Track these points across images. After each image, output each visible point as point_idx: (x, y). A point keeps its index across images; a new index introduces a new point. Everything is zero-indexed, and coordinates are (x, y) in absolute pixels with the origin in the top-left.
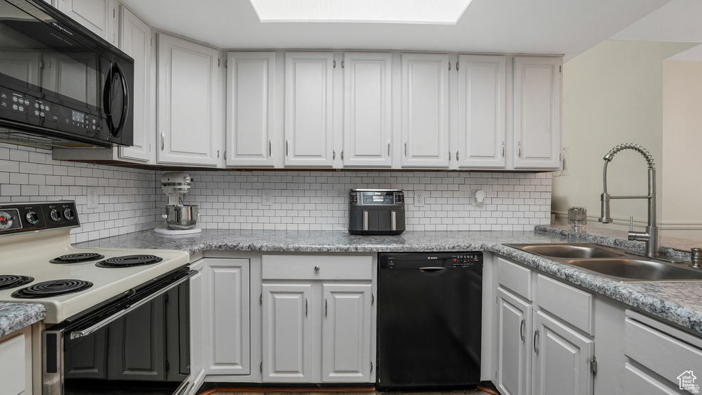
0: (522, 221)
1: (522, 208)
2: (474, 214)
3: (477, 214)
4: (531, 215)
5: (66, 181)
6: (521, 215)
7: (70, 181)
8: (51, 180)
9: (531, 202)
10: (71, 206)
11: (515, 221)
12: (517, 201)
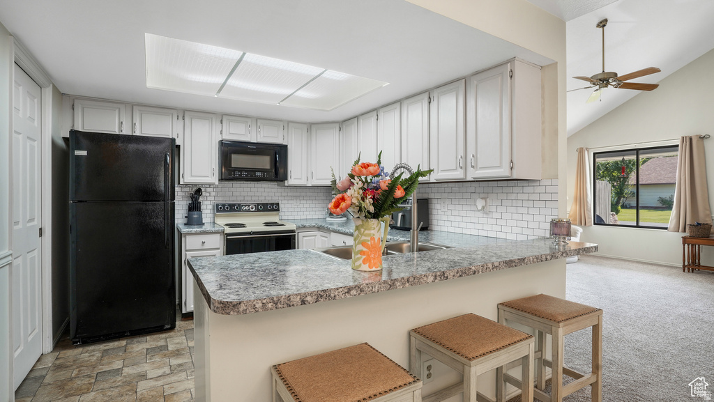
0: (526, 231)
1: (526, 217)
2: (482, 220)
3: (485, 221)
4: (535, 225)
5: (283, 194)
6: (525, 224)
7: (286, 194)
8: (277, 194)
9: (535, 211)
10: (278, 204)
11: (518, 230)
12: (520, 210)
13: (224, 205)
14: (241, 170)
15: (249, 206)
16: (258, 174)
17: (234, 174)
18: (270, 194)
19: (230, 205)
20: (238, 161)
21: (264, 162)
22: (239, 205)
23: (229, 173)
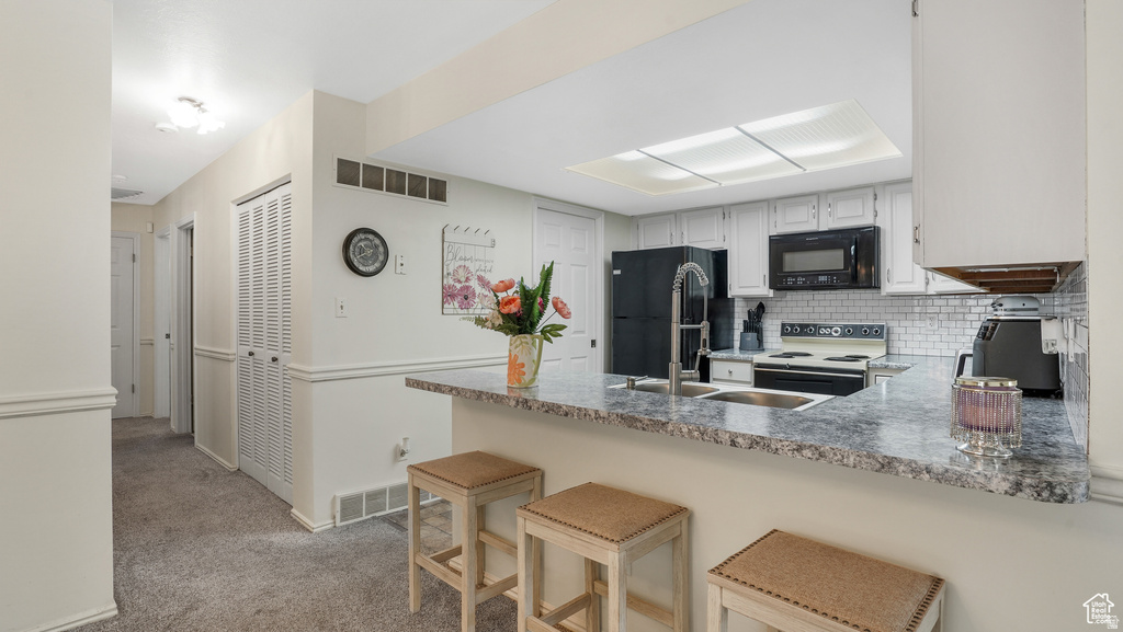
13: (792, 326)
14: (794, 275)
15: (831, 328)
16: (822, 278)
17: (787, 282)
18: (875, 310)
19: (800, 326)
20: (796, 261)
21: (834, 259)
22: (815, 326)
23: (781, 279)
